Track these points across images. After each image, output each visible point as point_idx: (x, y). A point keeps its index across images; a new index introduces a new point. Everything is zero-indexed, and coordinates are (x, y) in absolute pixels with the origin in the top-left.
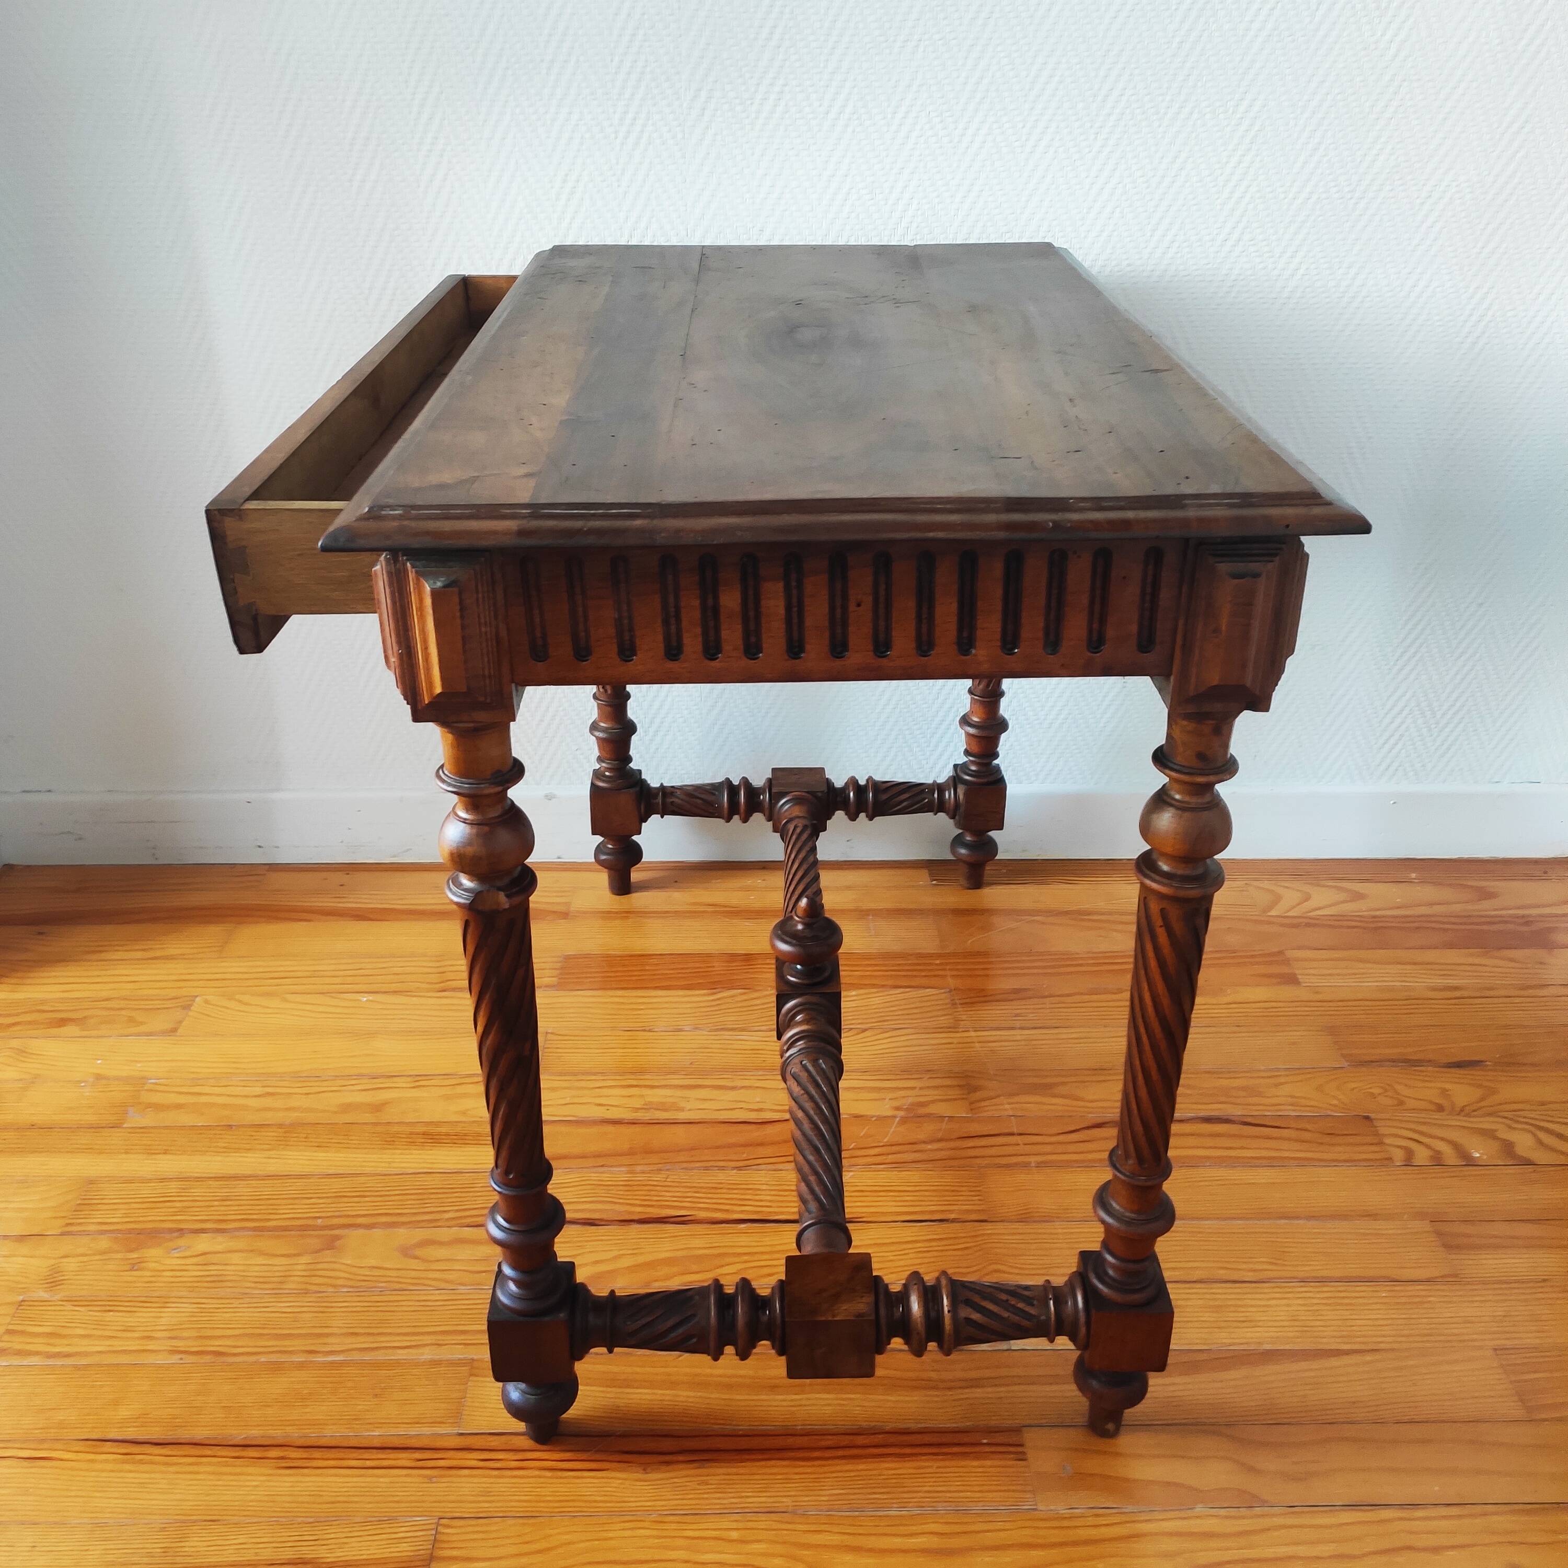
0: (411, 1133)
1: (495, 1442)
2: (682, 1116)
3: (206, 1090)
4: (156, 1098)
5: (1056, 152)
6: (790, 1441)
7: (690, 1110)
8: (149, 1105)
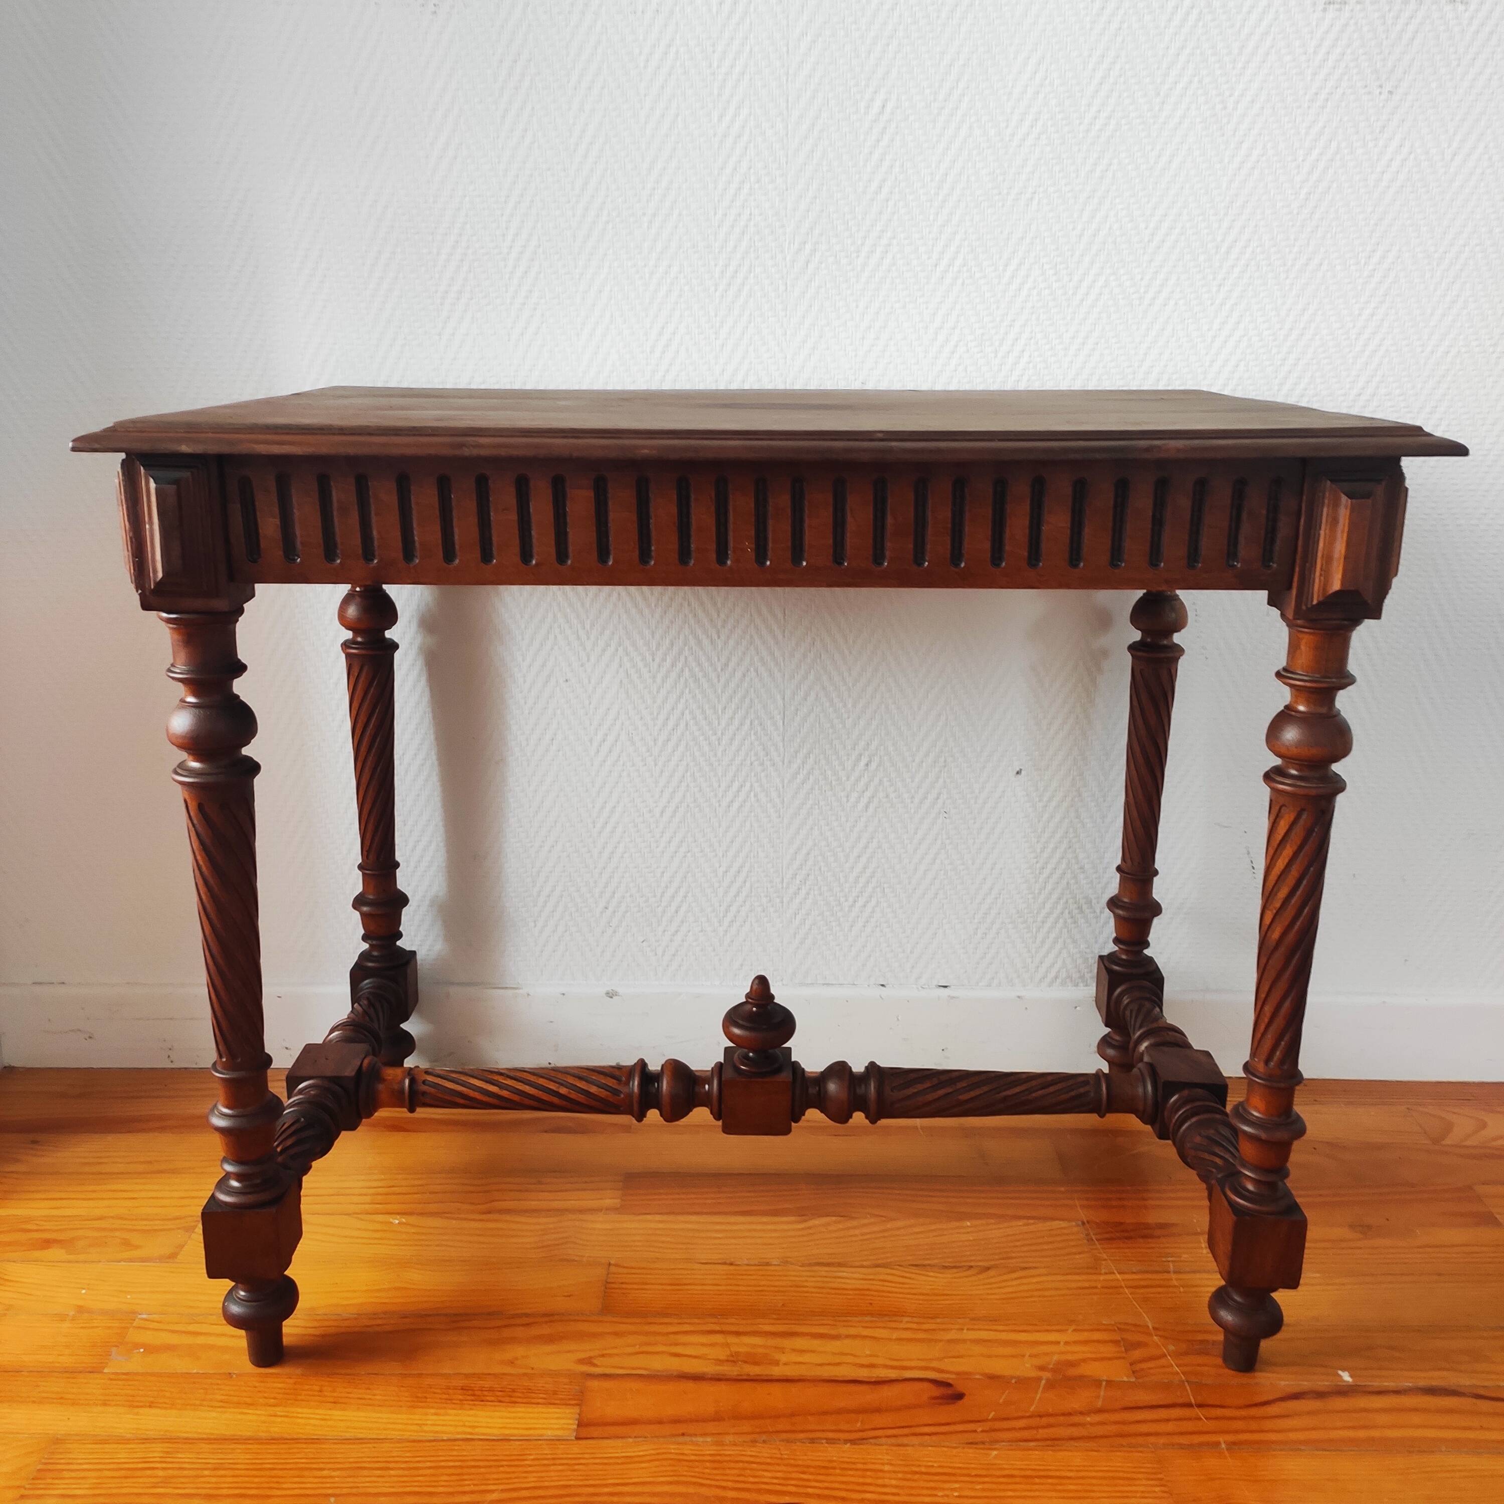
0: (448, 1388)
2: (777, 1371)
5: (1176, 304)
7: (785, 1364)
8: (137, 1346)
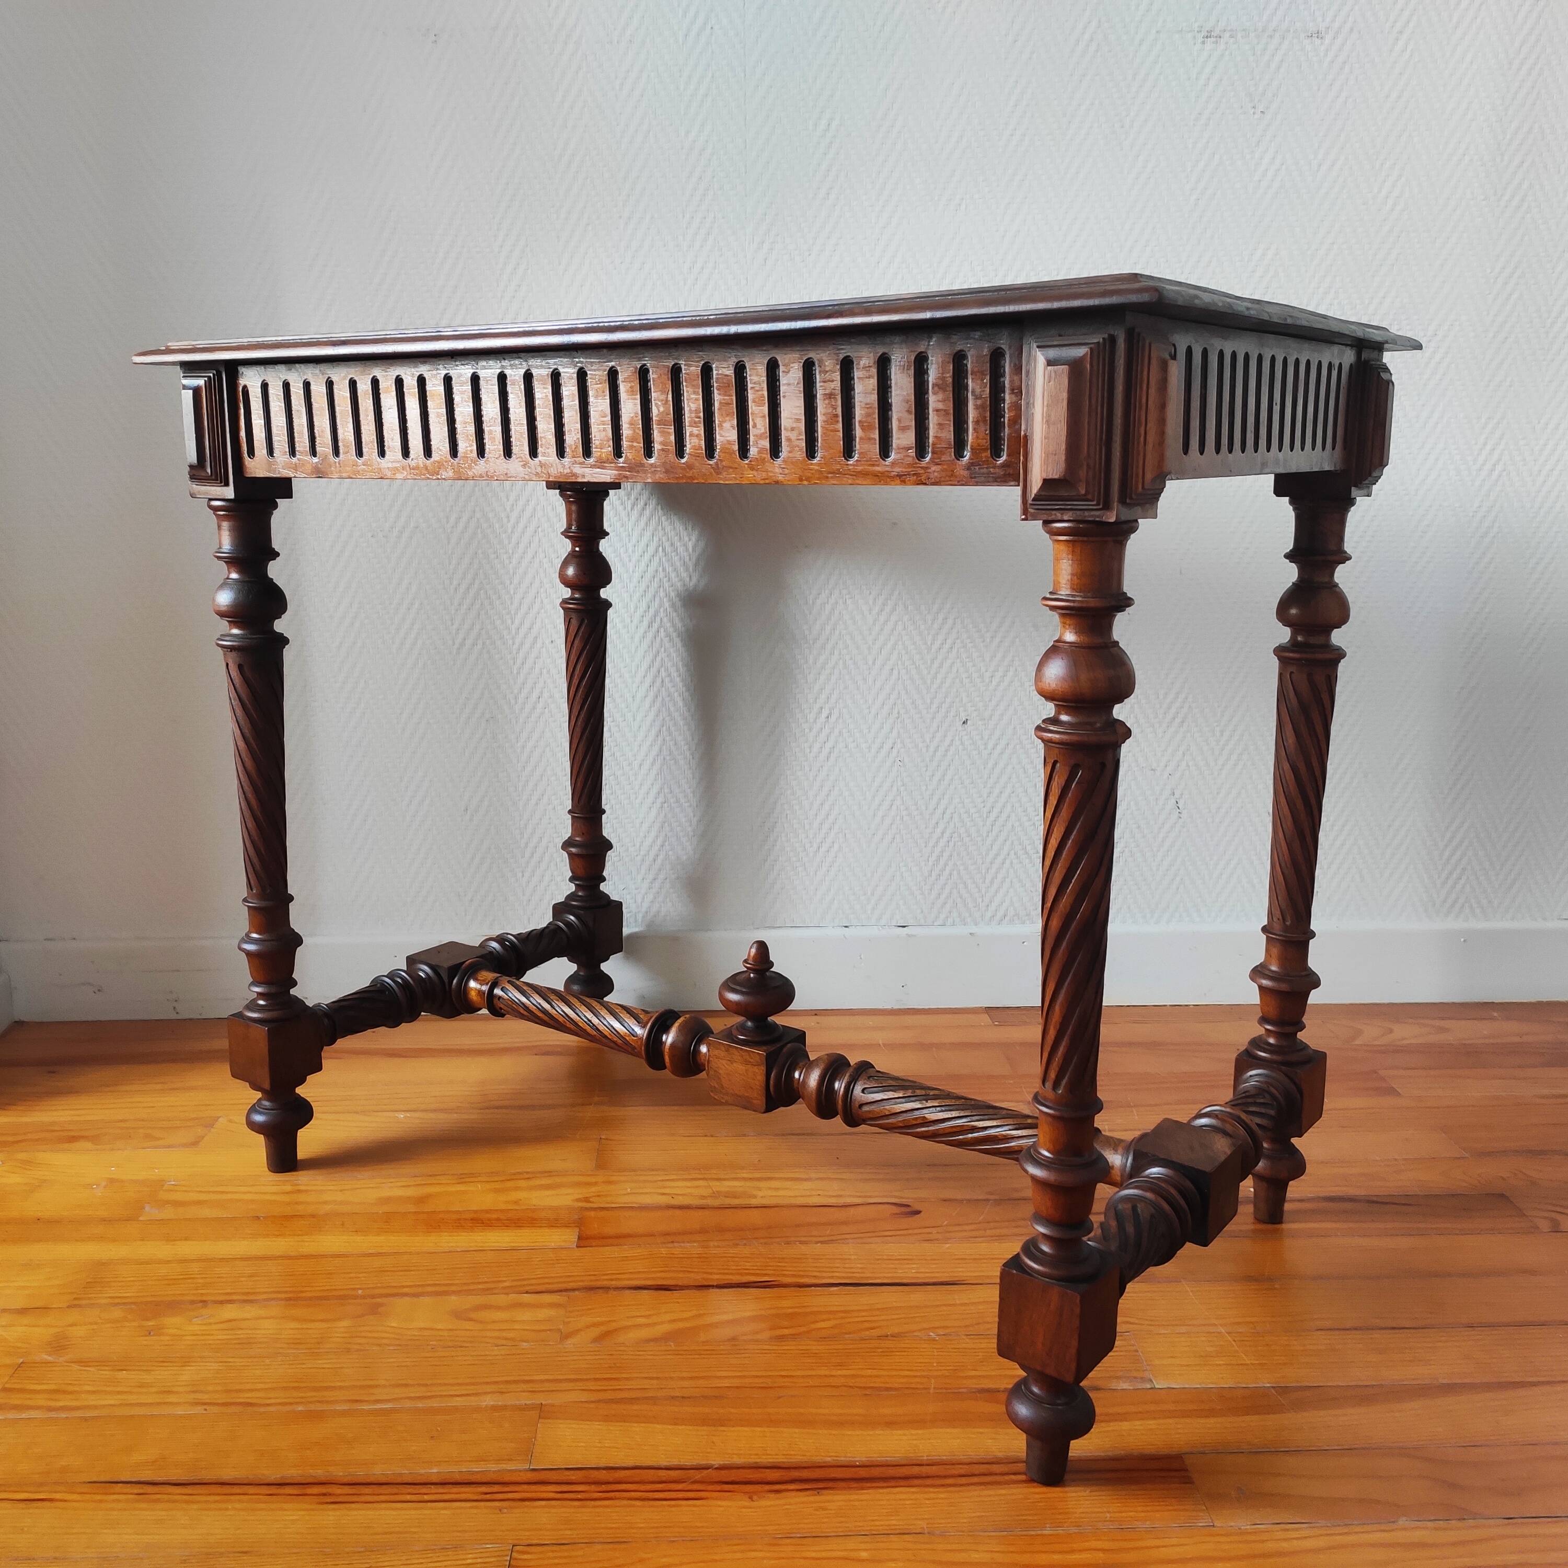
0: (459, 1219)
1: (573, 1476)
2: (754, 1202)
3: (230, 1189)
4: (178, 1196)
6: (916, 1470)
7: (762, 1197)
8: (168, 1202)
